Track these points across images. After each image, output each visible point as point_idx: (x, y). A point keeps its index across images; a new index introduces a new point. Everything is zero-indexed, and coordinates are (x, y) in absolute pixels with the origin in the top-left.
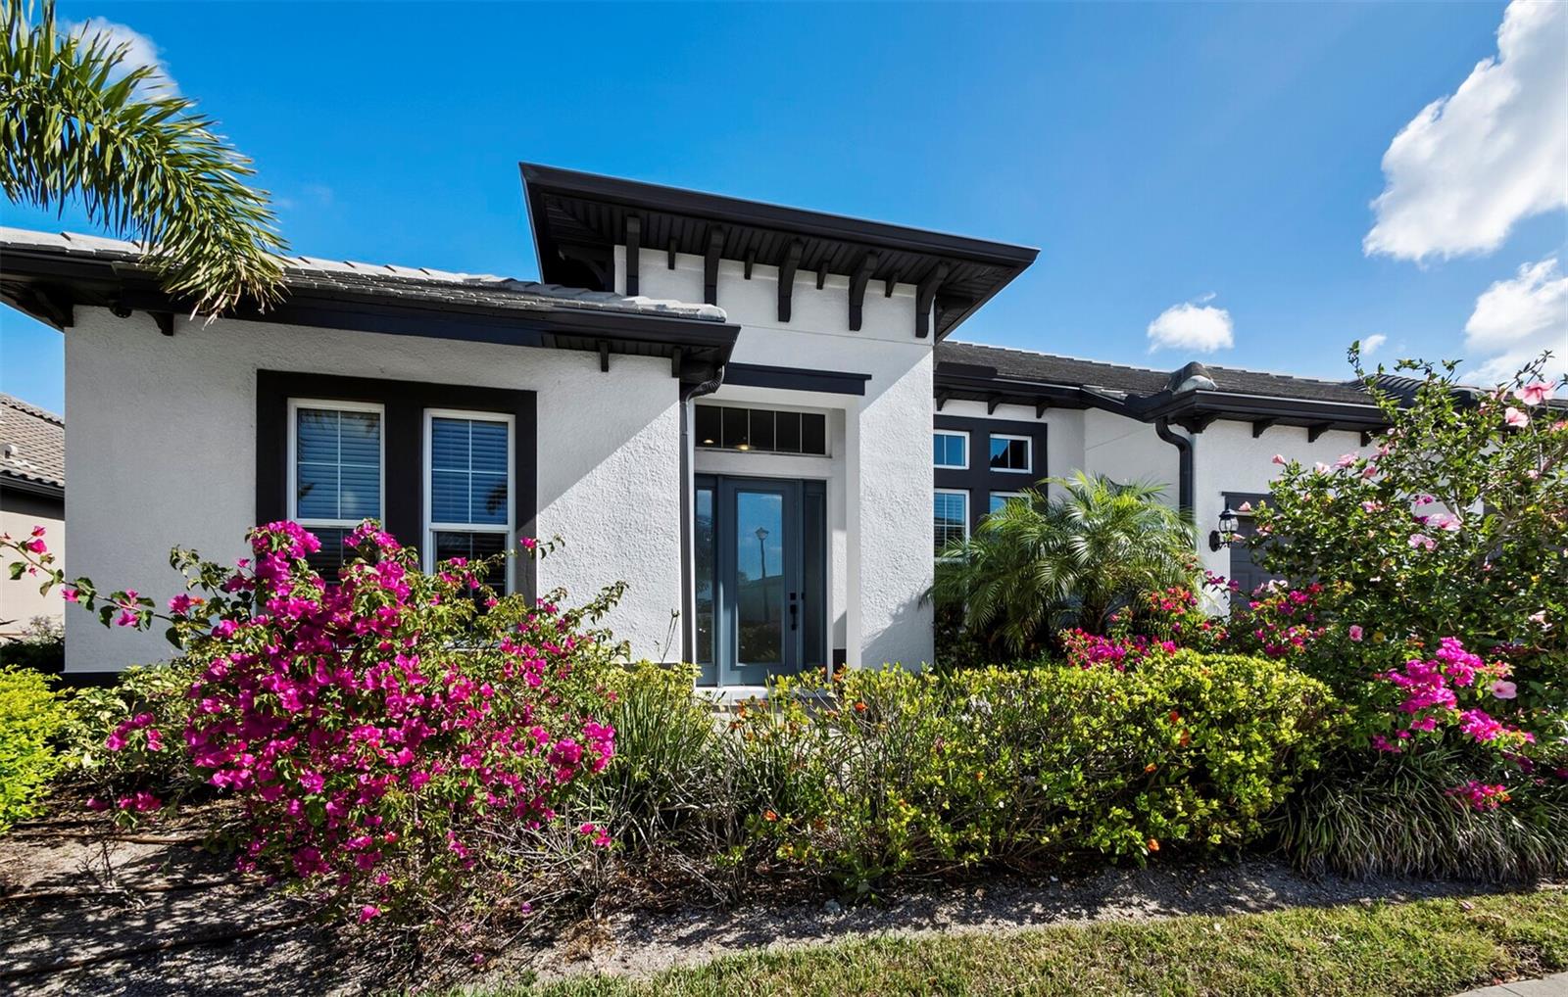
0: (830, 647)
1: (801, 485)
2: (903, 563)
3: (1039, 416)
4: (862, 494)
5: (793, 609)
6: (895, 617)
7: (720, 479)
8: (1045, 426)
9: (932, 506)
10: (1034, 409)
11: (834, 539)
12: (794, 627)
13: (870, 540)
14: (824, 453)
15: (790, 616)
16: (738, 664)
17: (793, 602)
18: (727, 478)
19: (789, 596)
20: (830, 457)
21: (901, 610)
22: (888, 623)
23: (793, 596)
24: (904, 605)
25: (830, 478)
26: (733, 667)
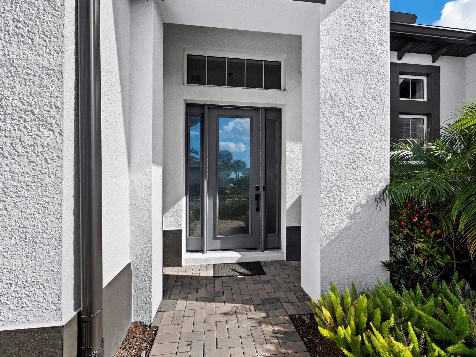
0: (285, 224)
1: (263, 112)
2: (360, 164)
3: (434, 61)
4: (322, 98)
5: (258, 197)
6: (352, 217)
7: (206, 108)
8: (438, 68)
9: (388, 109)
10: (430, 56)
11: (287, 148)
12: (258, 209)
13: (330, 143)
14: (280, 89)
15: (255, 202)
16: (218, 236)
17: (257, 192)
18: (211, 107)
19: (254, 188)
20: (285, 90)
21: (358, 209)
22: (346, 222)
23: (257, 188)
24: (361, 205)
25: (284, 105)
26: (215, 238)
